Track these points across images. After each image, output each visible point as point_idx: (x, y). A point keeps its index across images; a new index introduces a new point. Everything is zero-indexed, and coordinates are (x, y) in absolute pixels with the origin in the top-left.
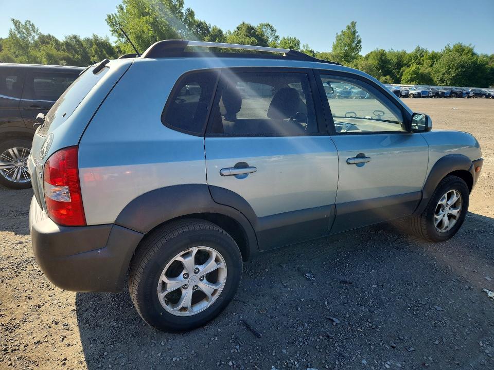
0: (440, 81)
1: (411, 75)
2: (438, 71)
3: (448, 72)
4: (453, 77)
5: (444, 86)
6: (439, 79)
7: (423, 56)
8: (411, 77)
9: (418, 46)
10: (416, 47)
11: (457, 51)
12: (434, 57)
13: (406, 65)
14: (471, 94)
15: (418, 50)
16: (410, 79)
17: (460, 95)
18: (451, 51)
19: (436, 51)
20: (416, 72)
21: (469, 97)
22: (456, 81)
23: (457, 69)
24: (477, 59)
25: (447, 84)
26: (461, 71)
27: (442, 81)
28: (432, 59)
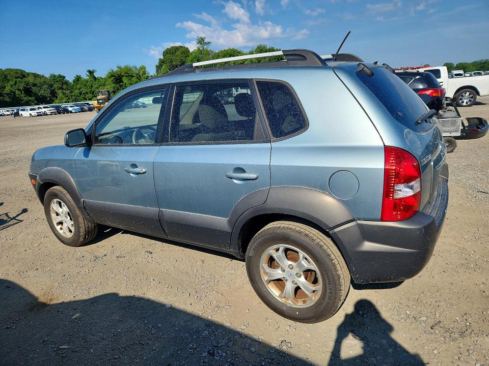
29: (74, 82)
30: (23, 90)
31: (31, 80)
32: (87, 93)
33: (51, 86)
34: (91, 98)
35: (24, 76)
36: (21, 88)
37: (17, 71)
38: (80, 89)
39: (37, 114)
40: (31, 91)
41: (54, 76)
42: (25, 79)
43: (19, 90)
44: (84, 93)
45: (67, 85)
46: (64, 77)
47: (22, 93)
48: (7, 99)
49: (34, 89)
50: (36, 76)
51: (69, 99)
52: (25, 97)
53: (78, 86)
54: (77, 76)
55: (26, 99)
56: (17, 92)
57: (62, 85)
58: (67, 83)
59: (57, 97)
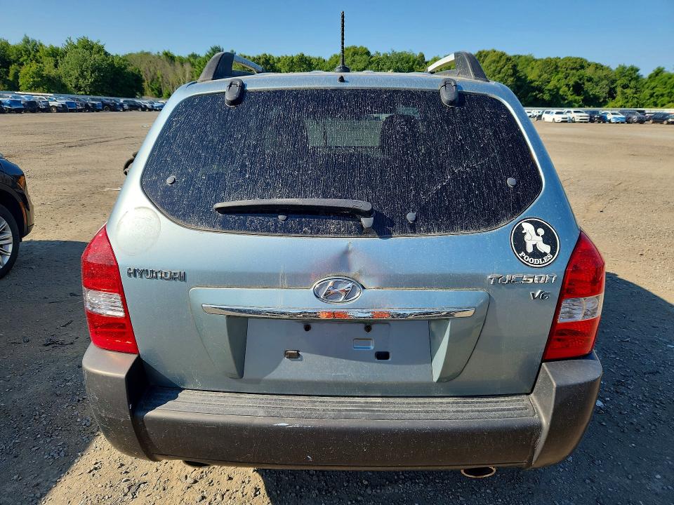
0: (75, 88)
1: (33, 78)
2: (68, 75)
3: (82, 75)
4: (91, 83)
5: (82, 94)
6: (73, 86)
7: (38, 51)
8: (34, 81)
9: (25, 35)
10: (23, 37)
11: (84, 47)
12: (55, 54)
13: (14, 62)
14: (126, 106)
15: (27, 41)
16: (33, 85)
17: (114, 108)
18: (76, 47)
19: (55, 45)
20: (38, 74)
21: (124, 110)
22: (96, 89)
23: (92, 72)
24: (113, 61)
25: (86, 92)
26: (99, 75)
27: (78, 88)
28: (53, 57)
29: (650, 77)
30: (573, 86)
31: (588, 72)
32: (662, 95)
33: (613, 82)
34: (665, 102)
35: (582, 67)
36: (571, 83)
37: (575, 60)
38: (653, 88)
39: (561, 120)
40: (582, 88)
41: (624, 68)
42: (582, 71)
43: (567, 85)
44: (657, 96)
45: (637, 82)
46: (638, 70)
47: (569, 90)
48: (547, 97)
49: (588, 86)
50: (598, 67)
51: (627, 102)
52: (571, 95)
53: (653, 84)
54: (659, 69)
55: (570, 98)
56: (565, 88)
57: (630, 81)
58: (637, 78)
59: (614, 98)
